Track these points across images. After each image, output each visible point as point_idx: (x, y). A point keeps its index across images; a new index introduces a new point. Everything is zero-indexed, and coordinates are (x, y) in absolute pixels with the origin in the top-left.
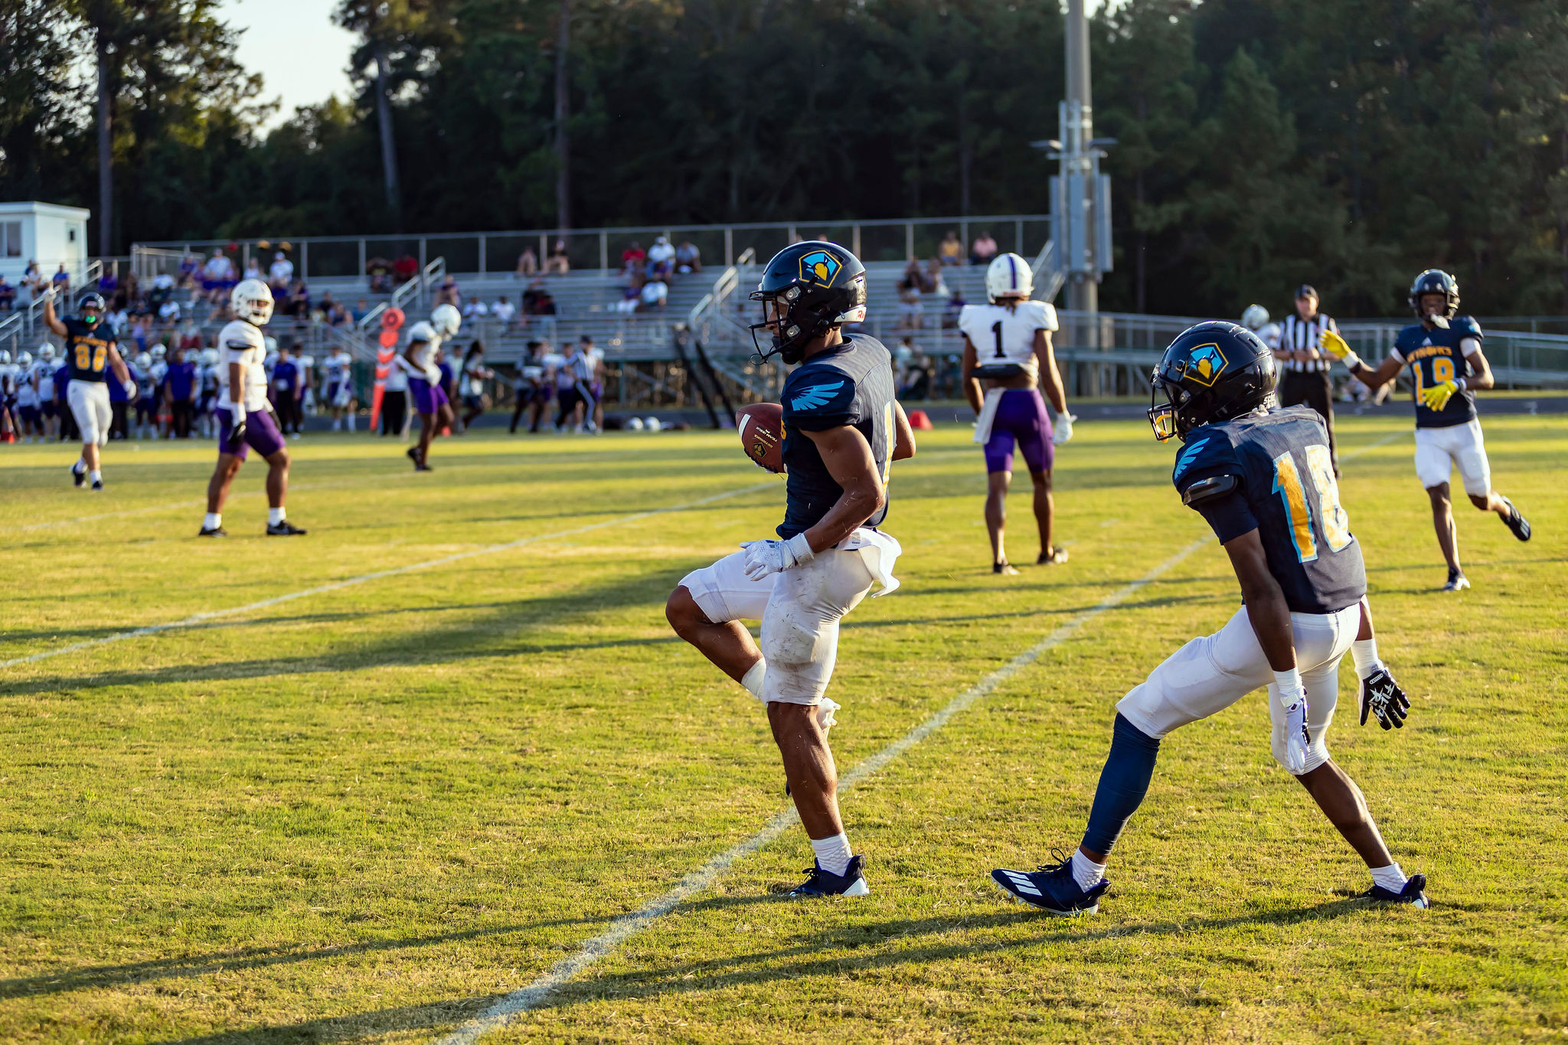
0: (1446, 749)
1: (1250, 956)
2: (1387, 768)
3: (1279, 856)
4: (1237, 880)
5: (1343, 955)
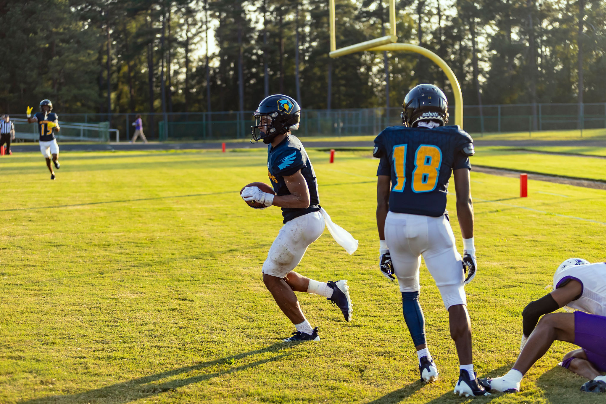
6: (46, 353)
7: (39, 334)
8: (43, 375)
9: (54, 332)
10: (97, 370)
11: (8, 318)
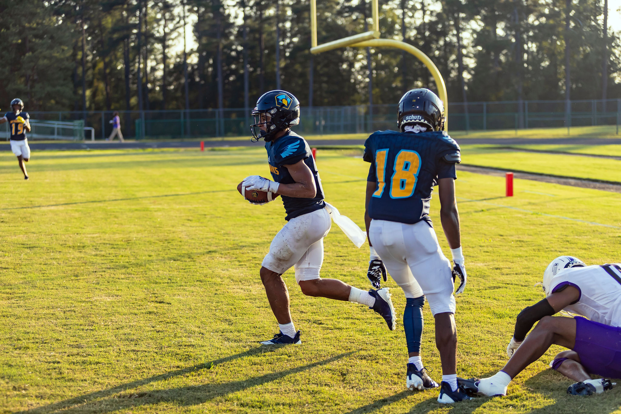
6: (19, 358)
7: (11, 338)
8: (16, 381)
9: (27, 336)
10: (71, 376)
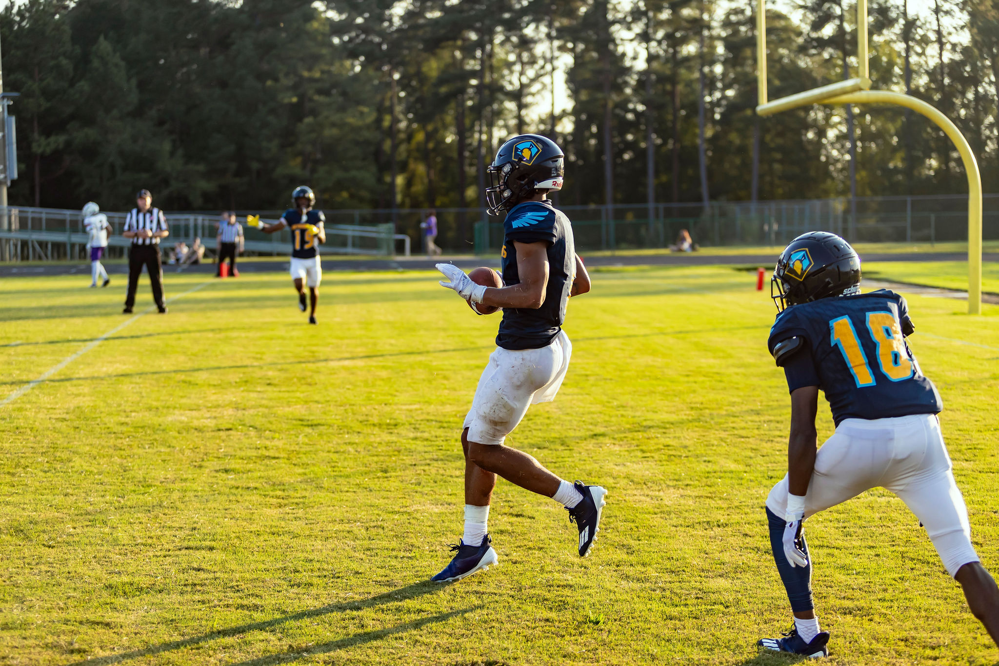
0: (233, 483)
1: (107, 620)
2: (196, 496)
3: (126, 554)
4: (99, 571)
5: (167, 615)
6: (297, 600)
7: (285, 568)
8: (293, 636)
9: (309, 566)
11: (236, 542)
